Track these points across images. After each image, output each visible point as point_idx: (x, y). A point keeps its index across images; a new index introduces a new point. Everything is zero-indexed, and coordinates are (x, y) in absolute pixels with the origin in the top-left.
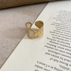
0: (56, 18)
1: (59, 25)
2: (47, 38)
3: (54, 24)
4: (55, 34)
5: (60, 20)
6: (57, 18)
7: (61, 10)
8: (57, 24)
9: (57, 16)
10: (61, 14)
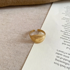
0: (64, 14)
1: (68, 20)
2: (61, 31)
3: (64, 18)
4: (67, 28)
5: (68, 15)
6: (66, 13)
7: (68, 6)
8: (66, 19)
9: (65, 11)
10: (68, 10)
